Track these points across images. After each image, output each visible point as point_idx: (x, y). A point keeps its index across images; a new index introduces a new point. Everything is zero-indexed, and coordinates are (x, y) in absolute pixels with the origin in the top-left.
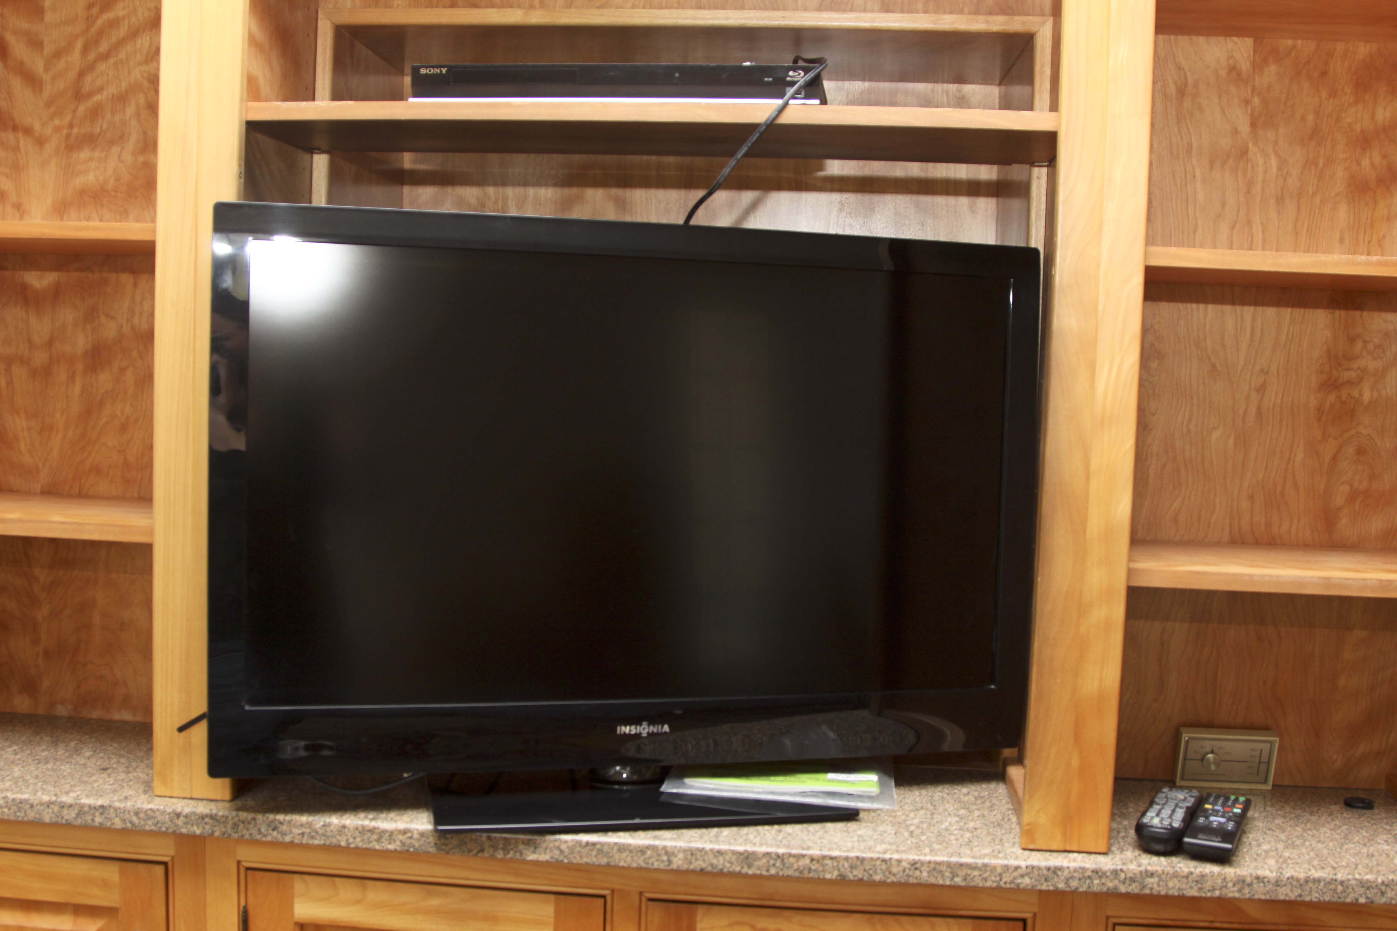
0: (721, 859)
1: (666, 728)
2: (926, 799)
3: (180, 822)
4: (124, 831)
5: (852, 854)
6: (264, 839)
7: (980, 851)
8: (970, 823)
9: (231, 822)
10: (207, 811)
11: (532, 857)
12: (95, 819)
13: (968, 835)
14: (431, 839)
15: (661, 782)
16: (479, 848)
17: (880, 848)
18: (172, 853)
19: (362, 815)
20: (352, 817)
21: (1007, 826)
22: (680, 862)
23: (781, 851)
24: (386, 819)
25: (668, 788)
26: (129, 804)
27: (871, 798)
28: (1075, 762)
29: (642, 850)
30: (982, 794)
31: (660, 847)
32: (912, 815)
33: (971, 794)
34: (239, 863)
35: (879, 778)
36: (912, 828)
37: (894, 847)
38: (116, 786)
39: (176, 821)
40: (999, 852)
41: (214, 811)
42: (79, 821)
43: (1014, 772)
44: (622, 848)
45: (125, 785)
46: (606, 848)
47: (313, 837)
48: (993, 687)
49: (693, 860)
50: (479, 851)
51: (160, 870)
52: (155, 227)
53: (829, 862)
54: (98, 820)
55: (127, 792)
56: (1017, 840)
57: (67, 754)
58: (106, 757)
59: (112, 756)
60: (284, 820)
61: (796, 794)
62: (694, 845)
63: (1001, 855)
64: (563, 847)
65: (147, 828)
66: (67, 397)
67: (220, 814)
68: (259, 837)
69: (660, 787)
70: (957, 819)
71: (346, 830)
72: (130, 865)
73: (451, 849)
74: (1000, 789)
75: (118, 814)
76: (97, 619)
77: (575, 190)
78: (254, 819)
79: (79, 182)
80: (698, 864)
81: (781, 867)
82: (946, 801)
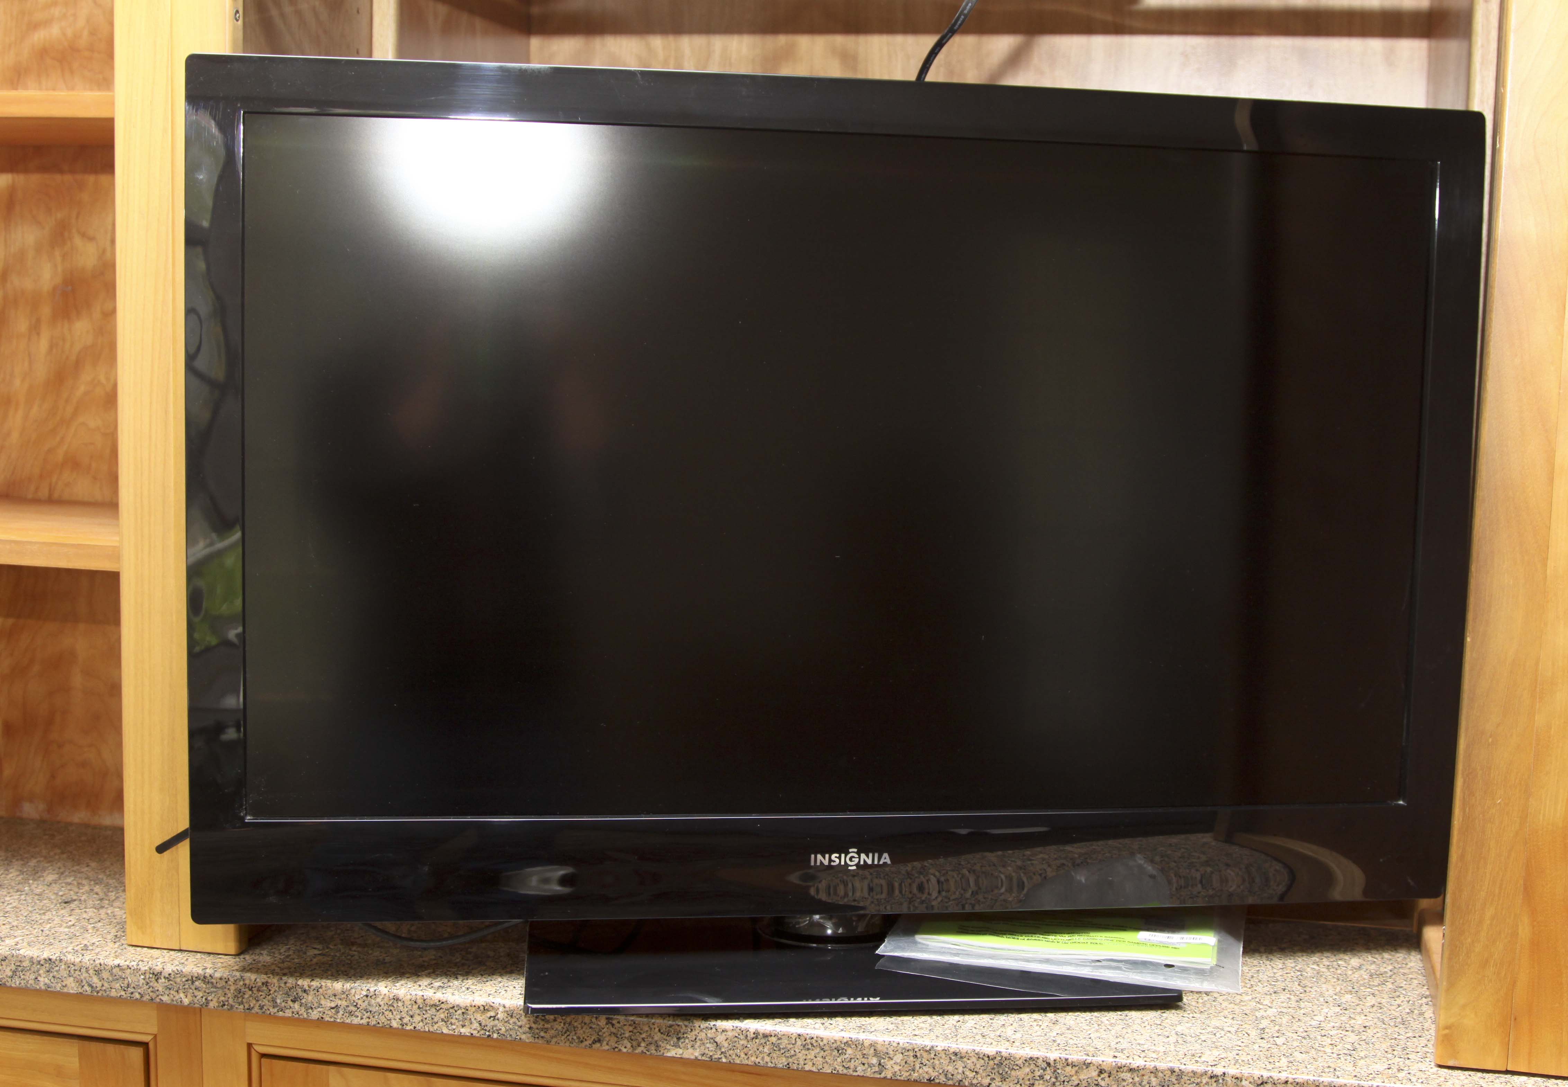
0: (960, 1065)
1: (886, 858)
2: (1292, 974)
3: (160, 986)
4: (79, 996)
5: (1162, 1065)
6: (281, 1014)
7: (1368, 1066)
8: (1357, 1017)
9: (233, 988)
10: (199, 971)
11: (673, 1053)
12: (39, 978)
13: (1352, 1037)
14: (524, 1021)
15: (880, 939)
16: (594, 1037)
17: (1209, 1056)
18: (154, 1030)
19: (425, 982)
20: (410, 984)
21: (1415, 1025)
22: (897, 1068)
23: (1053, 1056)
24: (458, 989)
25: (888, 949)
26: (87, 958)
27: (1200, 973)
28: (1524, 931)
29: (839, 1048)
30: (1382, 970)
31: (866, 1044)
32: (1267, 1002)
33: (1364, 968)
34: (250, 1046)
35: (1219, 941)
36: (1264, 1023)
37: (1231, 1055)
38: (76, 930)
39: (154, 984)
40: (1400, 1070)
41: (209, 971)
42: (16, 982)
43: (1433, 935)
44: (809, 1043)
45: (90, 927)
46: (784, 1043)
47: (351, 1013)
48: (1401, 802)
49: (917, 1066)
50: (594, 1042)
51: (136, 1054)
52: (113, 97)
53: (1127, 1076)
54: (44, 980)
55: (91, 938)
56: (1431, 1049)
57: (20, 878)
58: (75, 883)
59: (85, 882)
60: (309, 987)
61: (1083, 963)
62: (920, 1042)
63: (1401, 1075)
64: (720, 1039)
65: (113, 993)
66: (30, 355)
67: (218, 975)
68: (273, 1011)
69: (878, 947)
70: (1337, 1009)
71: (400, 1004)
72: (94, 1046)
73: (552, 1037)
74: (1412, 961)
75: (72, 972)
76: (77, 680)
77: (782, 40)
78: (265, 984)
79: (39, 37)
80: (924, 1073)
81: (1053, 1080)
82: (1323, 980)
